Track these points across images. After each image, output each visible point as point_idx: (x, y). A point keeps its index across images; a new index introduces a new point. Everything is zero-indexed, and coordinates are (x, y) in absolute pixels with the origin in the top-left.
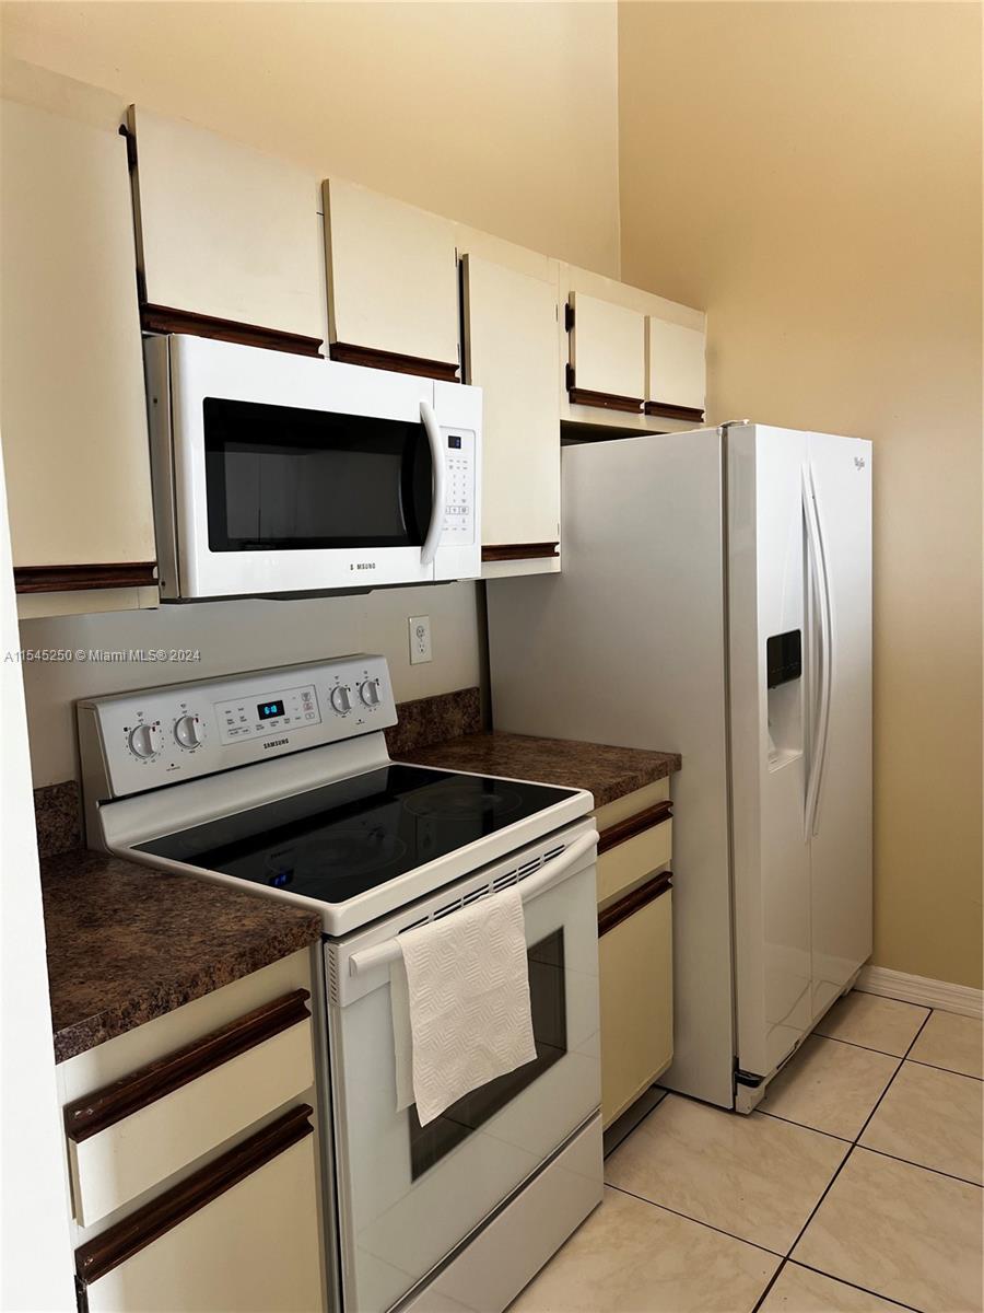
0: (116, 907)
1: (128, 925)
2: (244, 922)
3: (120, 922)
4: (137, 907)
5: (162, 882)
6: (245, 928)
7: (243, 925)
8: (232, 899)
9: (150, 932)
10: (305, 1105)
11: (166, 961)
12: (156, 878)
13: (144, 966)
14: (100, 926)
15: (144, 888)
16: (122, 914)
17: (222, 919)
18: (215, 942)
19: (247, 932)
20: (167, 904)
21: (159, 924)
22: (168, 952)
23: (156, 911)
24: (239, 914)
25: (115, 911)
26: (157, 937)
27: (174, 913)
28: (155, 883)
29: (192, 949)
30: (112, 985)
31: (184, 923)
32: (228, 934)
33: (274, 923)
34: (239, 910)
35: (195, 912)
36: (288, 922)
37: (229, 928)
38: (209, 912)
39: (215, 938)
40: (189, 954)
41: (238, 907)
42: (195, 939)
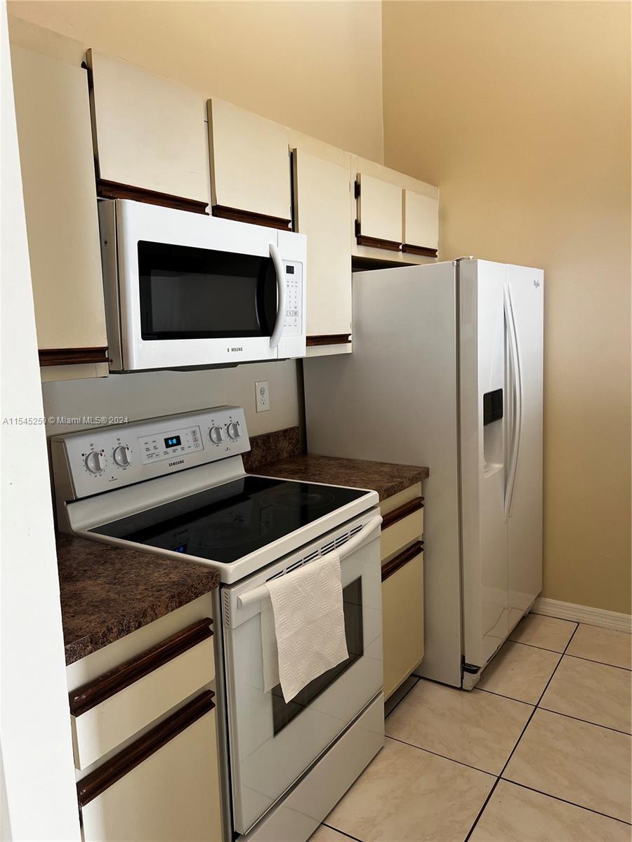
0: (85, 568)
1: (95, 580)
2: (170, 576)
3: (90, 578)
4: (99, 568)
5: (112, 552)
6: (172, 580)
7: (170, 578)
8: (160, 562)
9: (112, 584)
10: (209, 691)
11: (125, 601)
12: (108, 550)
13: (111, 605)
14: (77, 580)
15: (101, 556)
16: (89, 572)
17: (156, 574)
18: (154, 589)
19: (174, 582)
20: (118, 566)
21: (115, 579)
22: (124, 596)
23: (112, 571)
24: (166, 571)
25: (85, 571)
26: (115, 586)
27: (124, 572)
28: (108, 553)
29: (140, 593)
30: (92, 617)
31: (132, 578)
32: (161, 584)
33: (190, 576)
34: (165, 569)
35: (138, 571)
36: (199, 576)
37: (161, 580)
38: (146, 570)
39: (153, 587)
40: (139, 597)
41: (165, 567)
42: (141, 587)
